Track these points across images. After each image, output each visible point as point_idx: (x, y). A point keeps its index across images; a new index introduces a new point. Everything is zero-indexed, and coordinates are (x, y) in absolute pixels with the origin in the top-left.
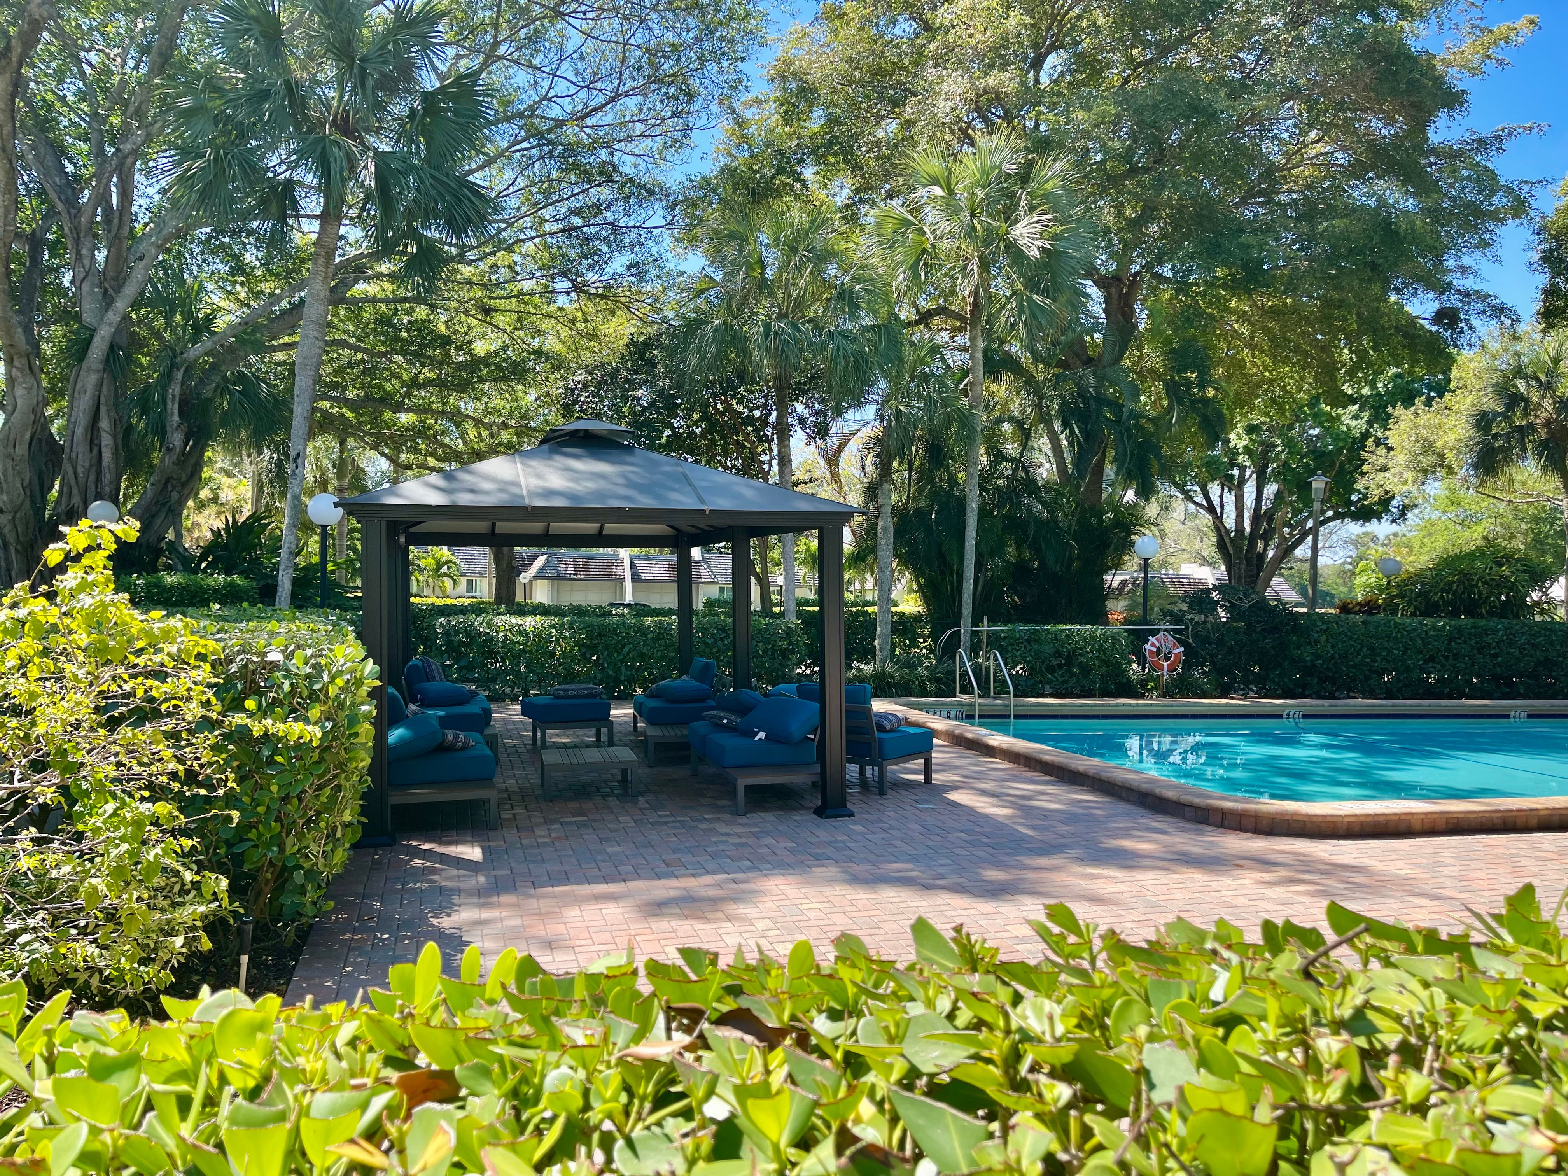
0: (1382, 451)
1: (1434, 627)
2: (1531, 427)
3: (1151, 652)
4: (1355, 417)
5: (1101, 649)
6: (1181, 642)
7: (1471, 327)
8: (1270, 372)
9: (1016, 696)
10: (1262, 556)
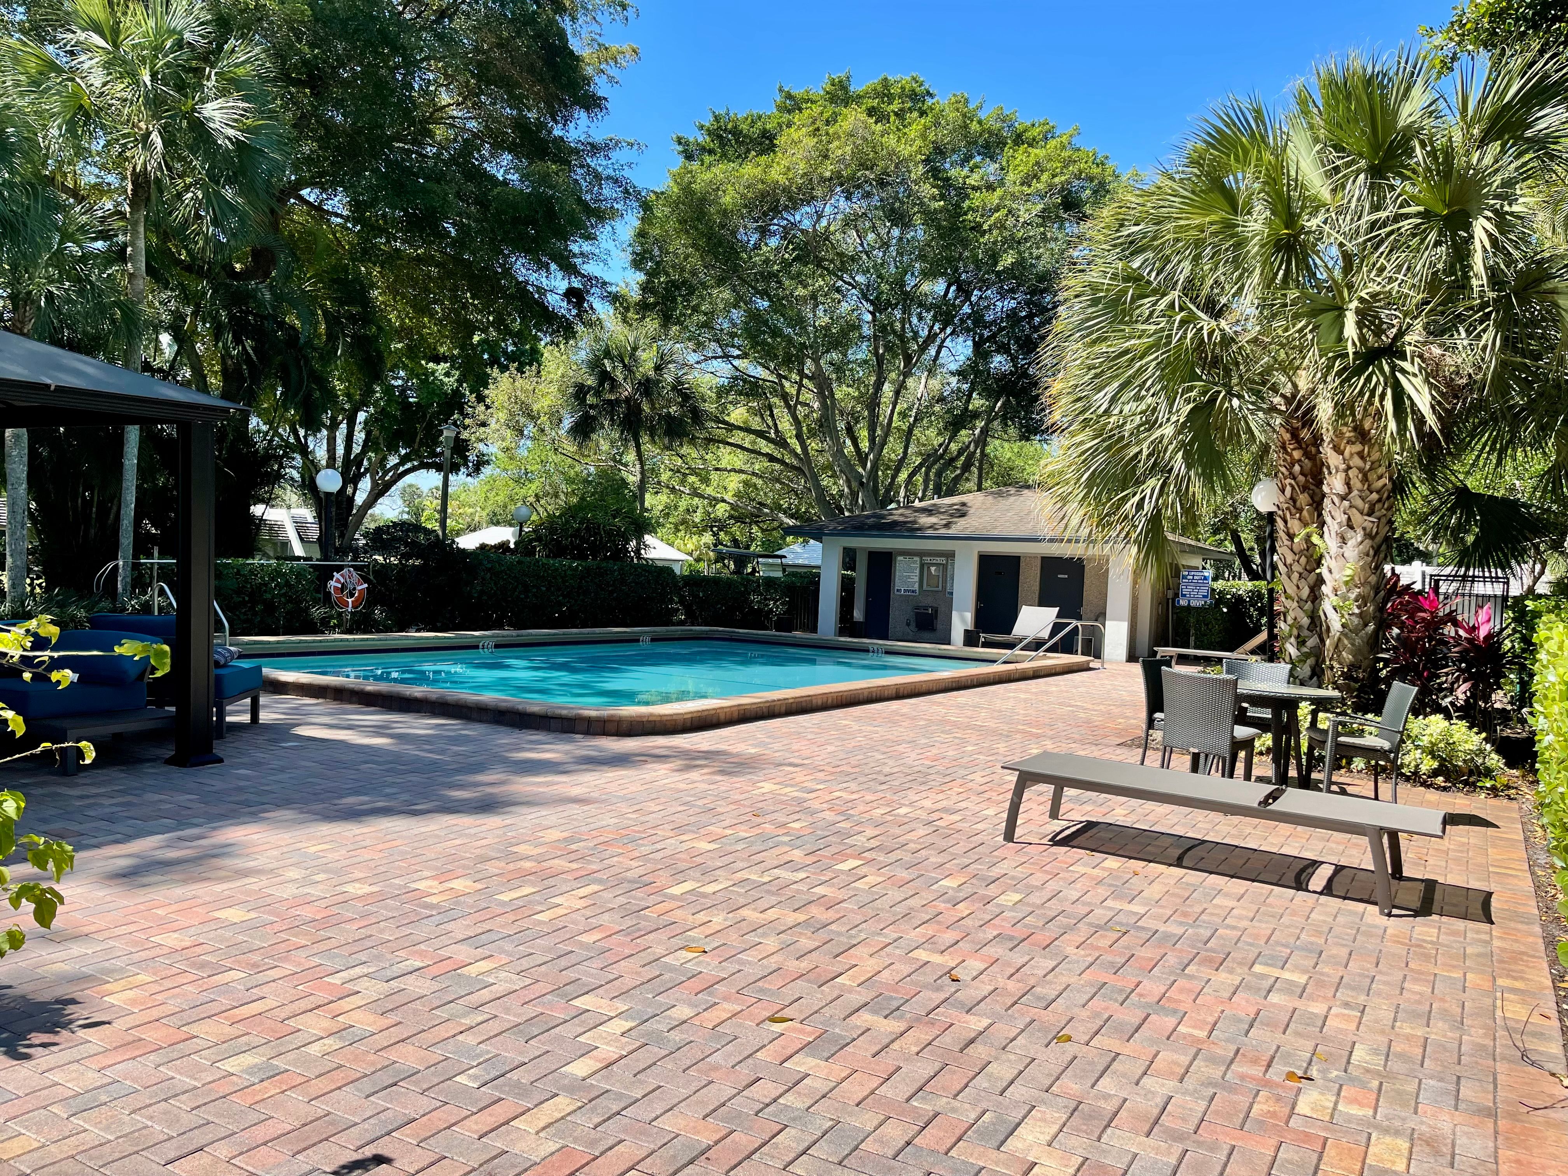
0: (481, 408)
1: (570, 567)
2: (618, 401)
3: (336, 588)
4: (447, 374)
5: (287, 584)
6: (365, 580)
7: (592, 308)
8: (411, 319)
9: (232, 634)
10: (351, 499)
